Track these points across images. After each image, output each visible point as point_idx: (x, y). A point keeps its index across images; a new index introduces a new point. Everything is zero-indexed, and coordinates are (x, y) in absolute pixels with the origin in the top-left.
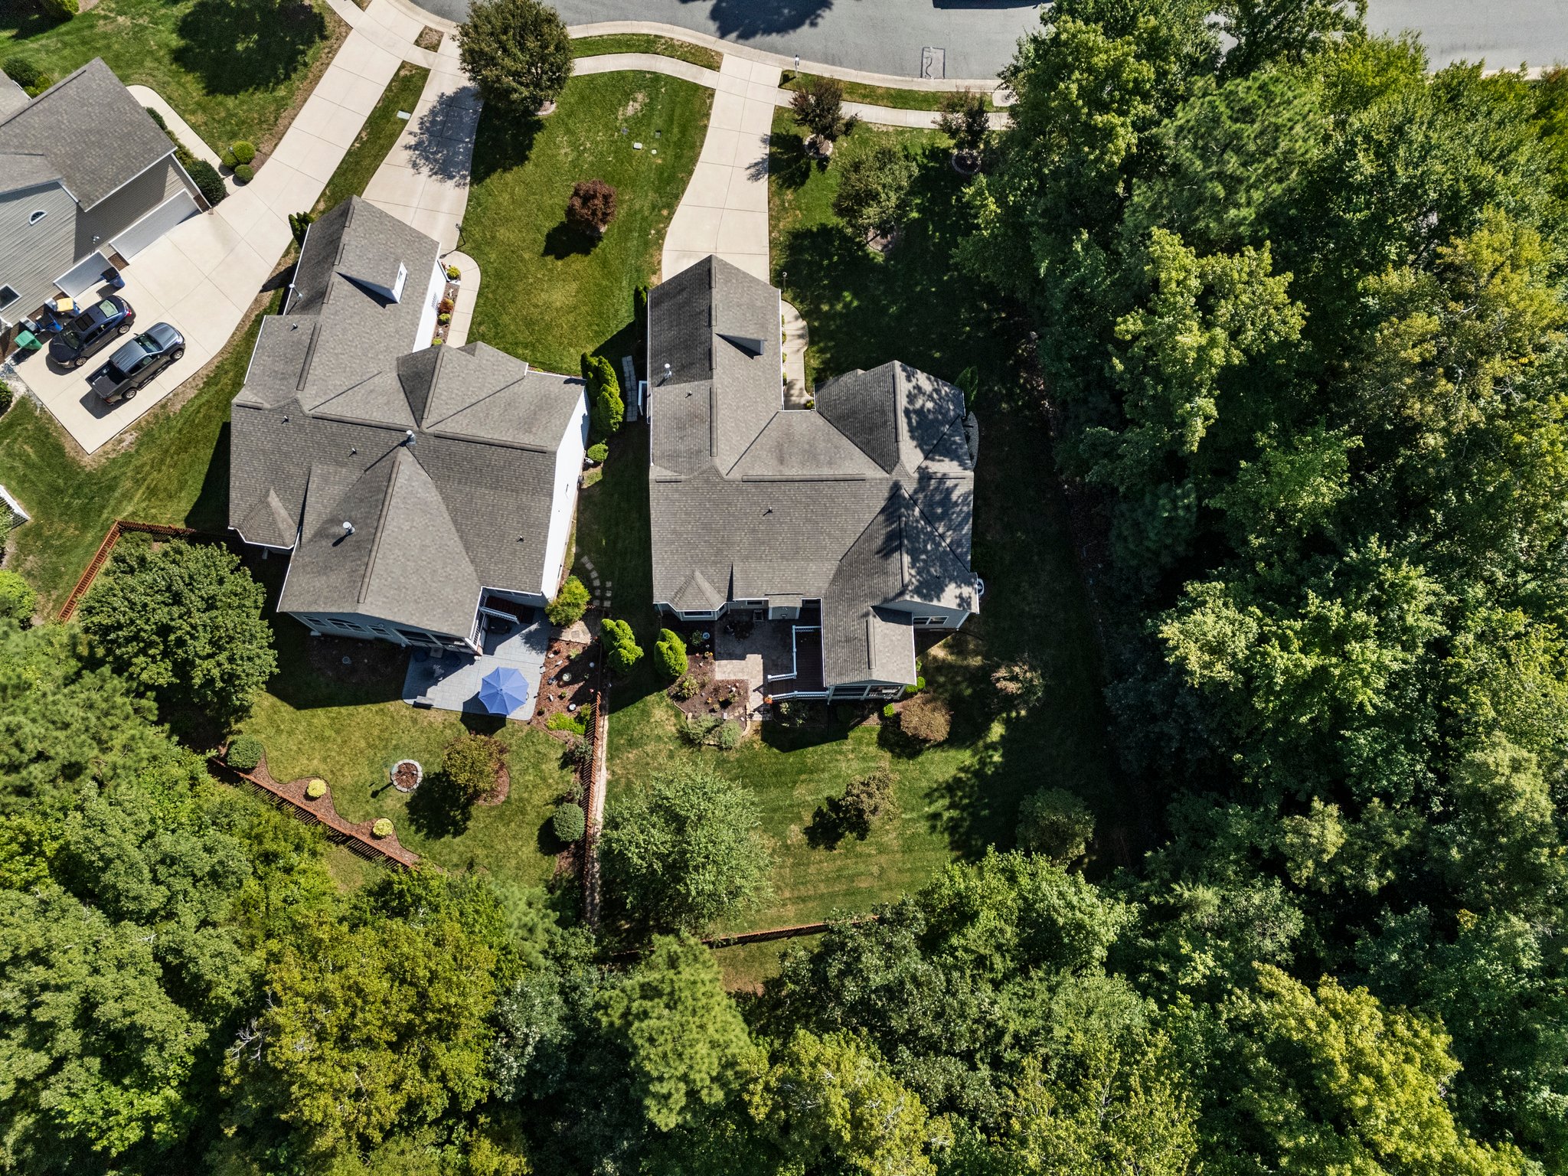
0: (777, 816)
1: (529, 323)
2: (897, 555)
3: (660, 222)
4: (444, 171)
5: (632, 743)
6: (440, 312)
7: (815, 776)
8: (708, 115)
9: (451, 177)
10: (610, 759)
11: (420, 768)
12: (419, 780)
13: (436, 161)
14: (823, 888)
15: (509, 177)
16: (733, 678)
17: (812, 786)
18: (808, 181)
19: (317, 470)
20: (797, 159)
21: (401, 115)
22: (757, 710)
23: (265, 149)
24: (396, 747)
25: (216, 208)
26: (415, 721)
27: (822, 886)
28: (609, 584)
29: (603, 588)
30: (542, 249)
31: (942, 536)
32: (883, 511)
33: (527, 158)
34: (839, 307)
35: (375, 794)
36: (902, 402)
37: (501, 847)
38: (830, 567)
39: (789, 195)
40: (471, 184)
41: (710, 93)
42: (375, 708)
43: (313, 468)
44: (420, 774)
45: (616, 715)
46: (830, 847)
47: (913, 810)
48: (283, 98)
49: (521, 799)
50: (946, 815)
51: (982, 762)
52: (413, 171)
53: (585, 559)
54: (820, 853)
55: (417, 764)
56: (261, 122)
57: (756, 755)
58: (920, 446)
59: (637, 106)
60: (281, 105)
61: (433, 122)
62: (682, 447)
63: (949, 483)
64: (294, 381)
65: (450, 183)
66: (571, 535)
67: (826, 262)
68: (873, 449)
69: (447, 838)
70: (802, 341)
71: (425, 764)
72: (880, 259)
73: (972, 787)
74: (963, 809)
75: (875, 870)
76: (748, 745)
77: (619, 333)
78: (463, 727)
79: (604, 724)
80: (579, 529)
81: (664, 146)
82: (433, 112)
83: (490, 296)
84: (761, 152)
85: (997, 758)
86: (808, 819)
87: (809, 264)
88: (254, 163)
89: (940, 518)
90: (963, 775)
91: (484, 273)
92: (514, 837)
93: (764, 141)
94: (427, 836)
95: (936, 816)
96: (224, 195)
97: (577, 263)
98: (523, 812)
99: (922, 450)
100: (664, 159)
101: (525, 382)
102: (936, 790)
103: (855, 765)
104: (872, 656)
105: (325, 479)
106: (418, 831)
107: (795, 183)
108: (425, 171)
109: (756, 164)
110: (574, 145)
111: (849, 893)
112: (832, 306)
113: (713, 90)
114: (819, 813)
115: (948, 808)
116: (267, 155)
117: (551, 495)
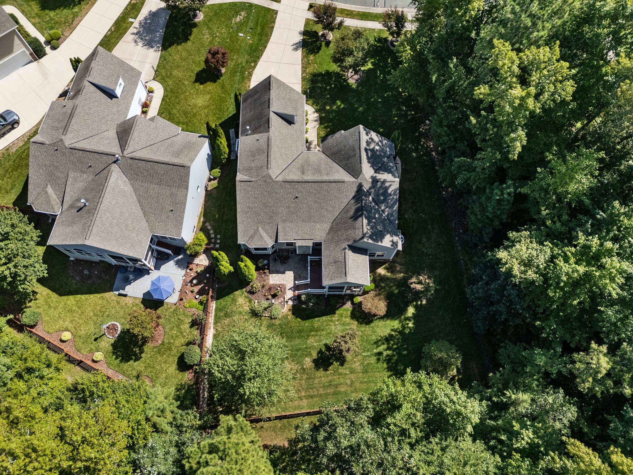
0: (299, 353)
1: (186, 113)
2: (360, 219)
3: (250, 69)
4: (149, 44)
5: (227, 315)
6: (143, 107)
7: (319, 333)
8: (274, 22)
9: (152, 47)
10: (216, 323)
11: (119, 326)
12: (119, 332)
13: (146, 40)
14: (321, 391)
15: (179, 47)
16: (278, 283)
17: (317, 338)
18: (320, 51)
19: (71, 175)
20: (316, 42)
21: (131, 20)
22: (290, 299)
23: (66, 34)
24: (108, 316)
25: (41, 60)
26: (118, 303)
27: (321, 390)
28: (219, 236)
29: (216, 238)
30: (194, 80)
31: (383, 211)
32: (353, 198)
33: (189, 39)
34: (334, 107)
35: (96, 340)
36: (364, 145)
37: (158, 367)
38: (327, 226)
39: (312, 57)
40: (162, 51)
41: (276, 12)
42: (99, 296)
43: (70, 174)
44: (119, 329)
45: (219, 301)
46: (326, 370)
47: (368, 351)
48: (76, 12)
49: (169, 343)
50: (385, 353)
51: (404, 327)
52: (134, 44)
53: (207, 224)
54: (321, 373)
55: (118, 324)
56: (65, 22)
57: (289, 322)
58: (372, 166)
59: (241, 17)
60: (75, 15)
61: (145, 23)
62: (253, 165)
63: (387, 184)
64: (61, 131)
65: (152, 50)
66: (201, 212)
67: (328, 87)
68: (349, 168)
69: (131, 362)
70: (316, 123)
71: (122, 324)
72: (354, 86)
73: (398, 339)
74: (394, 350)
75: (349, 382)
76: (285, 317)
77: (229, 118)
78: (142, 306)
79: (213, 305)
80: (205, 210)
81: (253, 35)
82: (146, 19)
83: (168, 100)
84: (299, 38)
85: (411, 325)
86: (315, 355)
87: (321, 88)
88: (60, 40)
89: (382, 202)
90: (393, 333)
91: (165, 90)
92: (165, 362)
93: (300, 33)
94: (121, 361)
95: (380, 354)
96: (45, 54)
97: (210, 86)
98: (170, 349)
99: (373, 168)
100: (253, 41)
101: (179, 136)
102: (380, 340)
103: (339, 327)
104: (347, 270)
105: (75, 179)
106: (116, 358)
107: (315, 52)
108: (141, 44)
109: (296, 44)
110: (211, 34)
111: (335, 394)
112: (331, 107)
113: (277, 11)
114: (320, 352)
115: (386, 350)
116: (67, 37)
117: (187, 188)
